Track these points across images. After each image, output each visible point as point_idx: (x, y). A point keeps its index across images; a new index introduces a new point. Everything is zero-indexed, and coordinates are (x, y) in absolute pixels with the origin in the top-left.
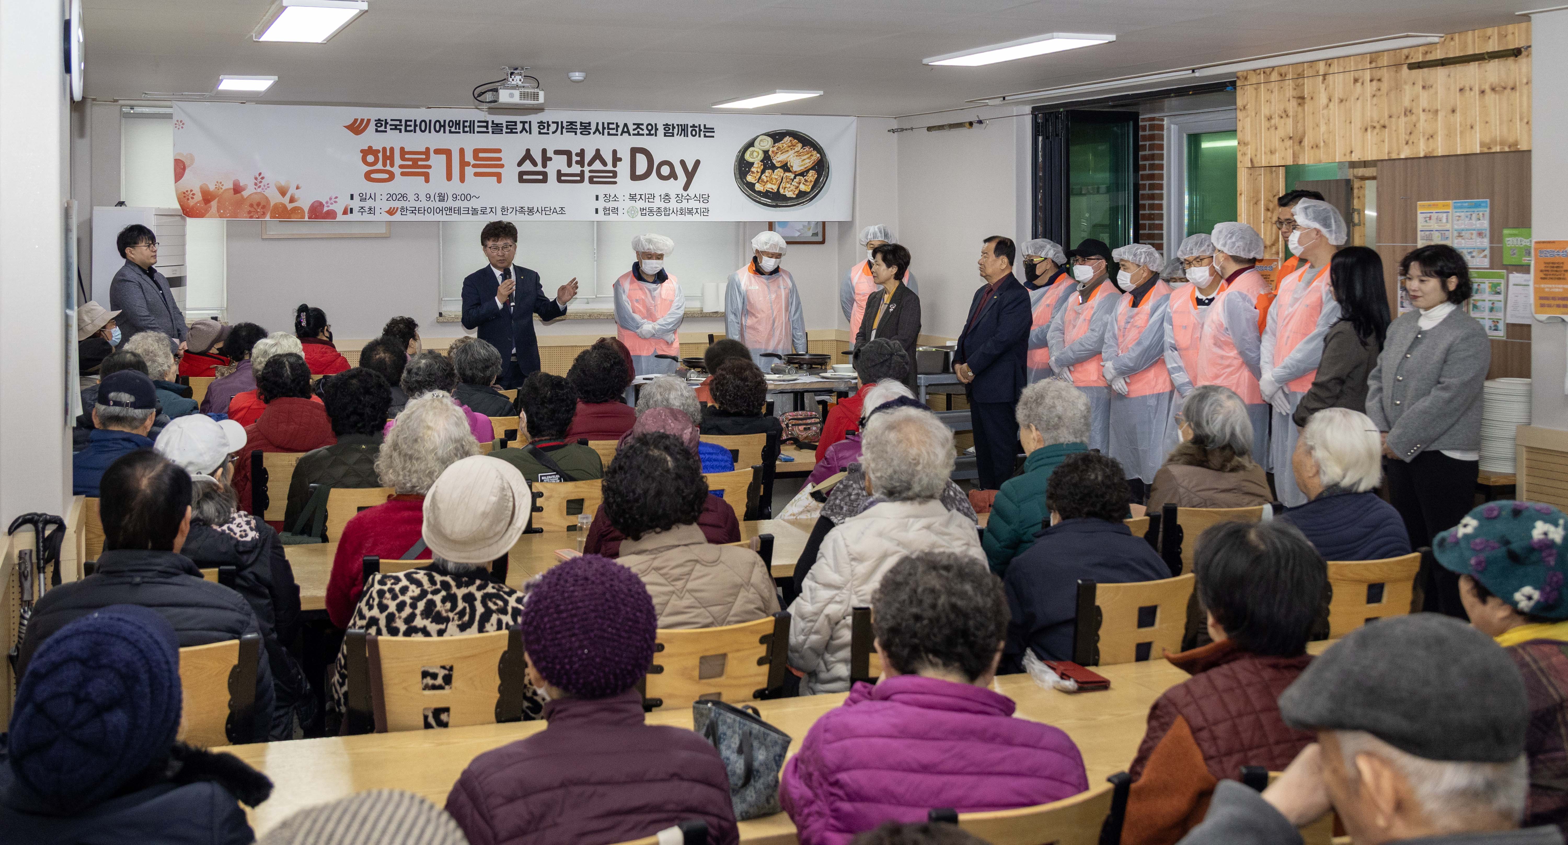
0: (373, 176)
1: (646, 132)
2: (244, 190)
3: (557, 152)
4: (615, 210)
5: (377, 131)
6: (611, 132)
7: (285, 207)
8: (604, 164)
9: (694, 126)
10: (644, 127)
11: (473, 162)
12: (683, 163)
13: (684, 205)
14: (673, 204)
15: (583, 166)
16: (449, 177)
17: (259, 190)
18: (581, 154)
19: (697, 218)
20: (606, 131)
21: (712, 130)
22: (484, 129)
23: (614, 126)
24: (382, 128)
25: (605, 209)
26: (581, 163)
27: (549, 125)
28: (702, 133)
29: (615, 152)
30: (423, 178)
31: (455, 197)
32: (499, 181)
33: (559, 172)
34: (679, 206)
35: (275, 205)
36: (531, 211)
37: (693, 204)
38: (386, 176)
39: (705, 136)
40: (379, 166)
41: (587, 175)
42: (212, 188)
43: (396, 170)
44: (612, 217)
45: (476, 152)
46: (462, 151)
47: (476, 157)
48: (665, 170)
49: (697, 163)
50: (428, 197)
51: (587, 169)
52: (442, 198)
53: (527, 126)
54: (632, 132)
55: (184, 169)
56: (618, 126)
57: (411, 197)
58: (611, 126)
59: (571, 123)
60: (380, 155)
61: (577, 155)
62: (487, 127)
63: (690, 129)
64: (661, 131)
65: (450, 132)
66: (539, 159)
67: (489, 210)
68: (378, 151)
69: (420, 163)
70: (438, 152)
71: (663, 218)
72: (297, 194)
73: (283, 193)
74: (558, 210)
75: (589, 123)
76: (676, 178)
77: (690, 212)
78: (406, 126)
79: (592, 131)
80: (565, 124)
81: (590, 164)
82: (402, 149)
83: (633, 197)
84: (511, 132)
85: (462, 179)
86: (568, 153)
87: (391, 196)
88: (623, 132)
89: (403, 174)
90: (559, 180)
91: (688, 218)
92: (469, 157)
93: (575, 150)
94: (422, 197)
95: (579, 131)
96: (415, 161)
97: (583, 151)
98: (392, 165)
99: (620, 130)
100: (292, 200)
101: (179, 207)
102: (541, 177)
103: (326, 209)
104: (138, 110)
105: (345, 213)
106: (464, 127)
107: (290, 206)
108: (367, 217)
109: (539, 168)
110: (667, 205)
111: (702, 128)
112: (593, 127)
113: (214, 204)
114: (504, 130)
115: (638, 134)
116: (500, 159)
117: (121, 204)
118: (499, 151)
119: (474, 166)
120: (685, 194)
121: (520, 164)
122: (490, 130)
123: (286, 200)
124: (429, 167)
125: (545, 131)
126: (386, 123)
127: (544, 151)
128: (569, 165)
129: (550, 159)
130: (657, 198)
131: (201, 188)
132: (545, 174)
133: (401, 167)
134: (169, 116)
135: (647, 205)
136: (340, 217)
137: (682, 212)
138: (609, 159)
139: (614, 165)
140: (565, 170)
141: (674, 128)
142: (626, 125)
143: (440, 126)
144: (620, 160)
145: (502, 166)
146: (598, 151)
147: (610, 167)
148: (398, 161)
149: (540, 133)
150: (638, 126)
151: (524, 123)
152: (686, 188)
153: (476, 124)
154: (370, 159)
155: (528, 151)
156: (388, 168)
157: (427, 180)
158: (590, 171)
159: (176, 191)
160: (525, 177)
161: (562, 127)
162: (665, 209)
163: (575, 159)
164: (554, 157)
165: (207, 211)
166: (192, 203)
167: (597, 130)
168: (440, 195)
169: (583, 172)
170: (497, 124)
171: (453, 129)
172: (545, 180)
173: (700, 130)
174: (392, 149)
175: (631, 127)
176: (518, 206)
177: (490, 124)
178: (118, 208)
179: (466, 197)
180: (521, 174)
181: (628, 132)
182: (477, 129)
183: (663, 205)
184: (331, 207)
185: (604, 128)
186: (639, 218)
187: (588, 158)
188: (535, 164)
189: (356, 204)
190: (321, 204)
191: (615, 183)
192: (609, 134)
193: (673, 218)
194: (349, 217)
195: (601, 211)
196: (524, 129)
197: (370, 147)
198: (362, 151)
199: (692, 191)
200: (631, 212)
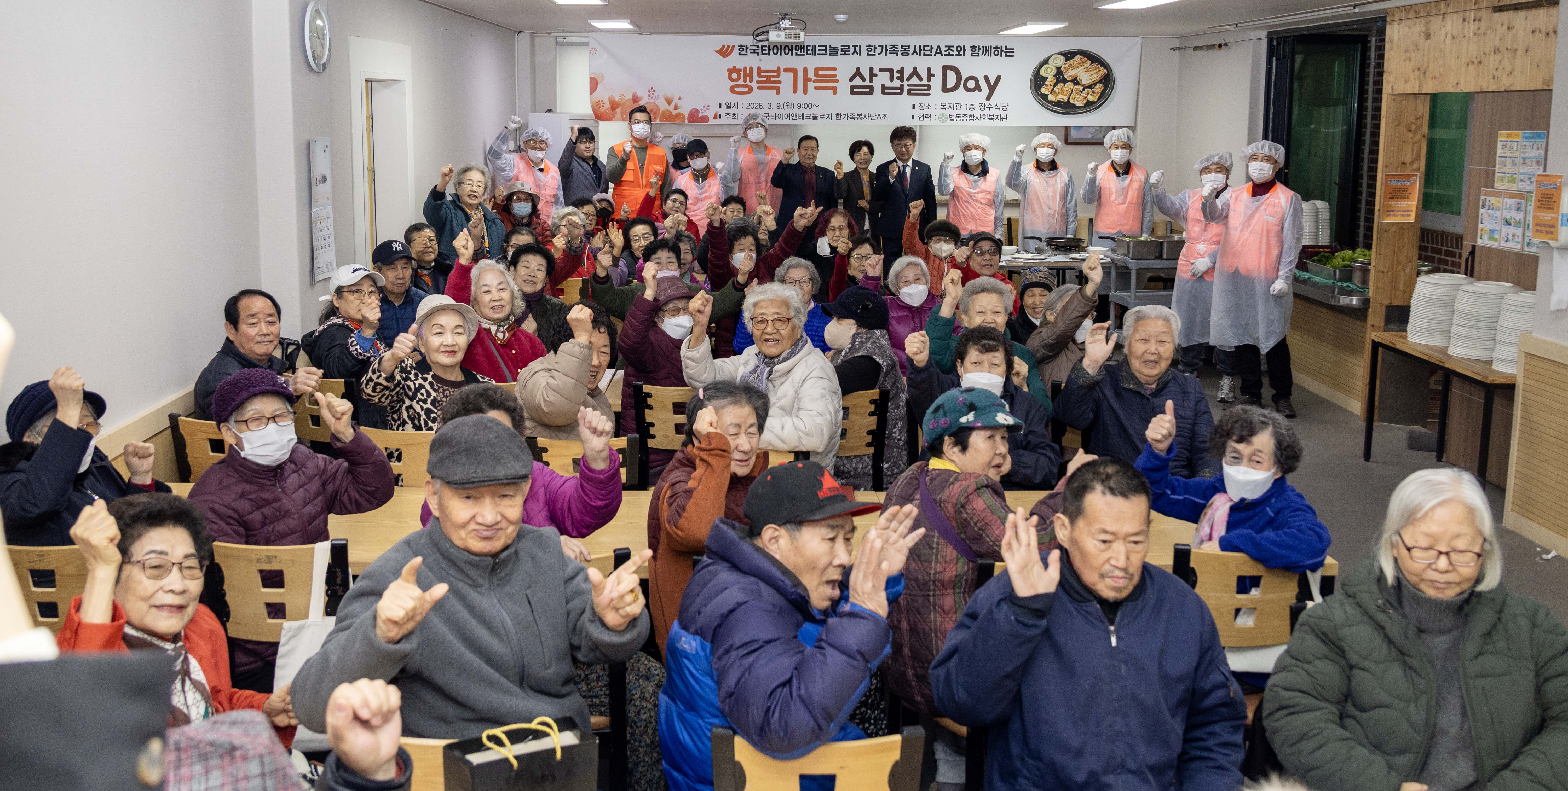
0: (737, 89)
1: (956, 52)
2: (640, 100)
3: (881, 70)
4: (929, 117)
5: (740, 54)
6: (927, 53)
7: (670, 113)
8: (920, 79)
9: (996, 47)
10: (954, 49)
11: (814, 78)
12: (986, 78)
13: (987, 112)
14: (977, 112)
15: (902, 81)
16: (795, 90)
17: (652, 100)
18: (901, 71)
19: (997, 123)
20: (922, 52)
21: (1012, 51)
22: (824, 52)
23: (929, 48)
24: (744, 52)
25: (920, 115)
26: (901, 78)
27: (875, 48)
28: (1004, 54)
29: (929, 69)
30: (774, 91)
31: (800, 106)
32: (835, 93)
33: (883, 86)
34: (982, 113)
35: (664, 111)
36: (859, 117)
37: (994, 112)
38: (746, 89)
39: (1006, 55)
40: (741, 82)
41: (906, 88)
42: (617, 99)
43: (754, 85)
44: (926, 122)
45: (817, 70)
46: (805, 70)
47: (816, 75)
48: (971, 84)
49: (999, 78)
50: (779, 106)
51: (905, 83)
52: (789, 106)
53: (858, 49)
54: (944, 53)
55: (597, 84)
56: (932, 48)
57: (766, 106)
58: (926, 48)
59: (894, 46)
60: (742, 73)
61: (898, 72)
62: (826, 50)
63: (993, 50)
64: (968, 52)
65: (797, 54)
66: (866, 75)
67: (826, 116)
68: (741, 70)
69: (773, 79)
70: (786, 70)
71: (968, 123)
72: (680, 103)
73: (669, 103)
74: (882, 116)
75: (909, 46)
76: (980, 90)
77: (991, 118)
78: (762, 50)
79: (910, 53)
80: (888, 47)
81: (908, 79)
82: (759, 68)
83: (943, 106)
84: (845, 54)
85: (805, 92)
86: (891, 71)
87: (750, 105)
88: (936, 53)
89: (759, 88)
90: (883, 93)
91: (990, 123)
92: (811, 74)
93: (896, 68)
94: (774, 106)
95: (900, 53)
96: (769, 77)
97: (903, 68)
98: (751, 81)
99: (934, 51)
100: (676, 108)
101: (592, 112)
102: (868, 90)
103: (701, 115)
104: (569, 40)
105: (715, 118)
106: (808, 50)
107: (674, 113)
108: (731, 121)
109: (867, 83)
110: (972, 113)
111: (1004, 48)
112: (912, 49)
113: (618, 111)
114: (840, 52)
115: (949, 54)
116: (835, 76)
117: (550, 111)
118: (835, 69)
119: (815, 81)
120: (987, 103)
121: (851, 79)
122: (828, 52)
123: (671, 108)
124: (780, 82)
125: (872, 53)
126: (747, 48)
127: (871, 69)
128: (892, 80)
129: (876, 75)
130: (964, 107)
131: (609, 98)
132: (871, 88)
133: (758, 82)
134: (586, 44)
135: (956, 112)
136: (712, 121)
137: (984, 118)
138: (924, 76)
139: (929, 80)
140: (888, 84)
141: (979, 49)
142: (939, 47)
143: (789, 50)
144: (933, 75)
145: (837, 81)
146: (915, 68)
147: (925, 82)
148: (755, 77)
149: (868, 54)
150: (949, 47)
151: (855, 46)
152: (988, 98)
153: (817, 48)
154: (734, 76)
155: (858, 69)
156: (748, 83)
157: (778, 93)
158: (909, 85)
159: (591, 101)
160: (855, 90)
161: (886, 50)
162: (970, 115)
163: (896, 75)
164: (879, 74)
165: (614, 116)
166: (602, 110)
167: (915, 51)
168: (788, 104)
169: (902, 86)
170: (834, 48)
171: (799, 52)
172: (871, 92)
173: (1002, 51)
174: (751, 69)
175: (943, 49)
176: (849, 112)
177: (828, 48)
178: (547, 114)
179: (808, 106)
180: (852, 87)
181: (941, 53)
182: (817, 52)
183: (968, 113)
184: (705, 113)
185: (920, 50)
186: (948, 123)
187: (907, 74)
188: (863, 79)
189: (723, 111)
190: (697, 111)
191: (929, 94)
192: (925, 55)
193: (977, 123)
194: (718, 121)
195: (916, 117)
196: (855, 51)
197: (734, 67)
198: (728, 70)
199: (993, 101)
200: (942, 118)
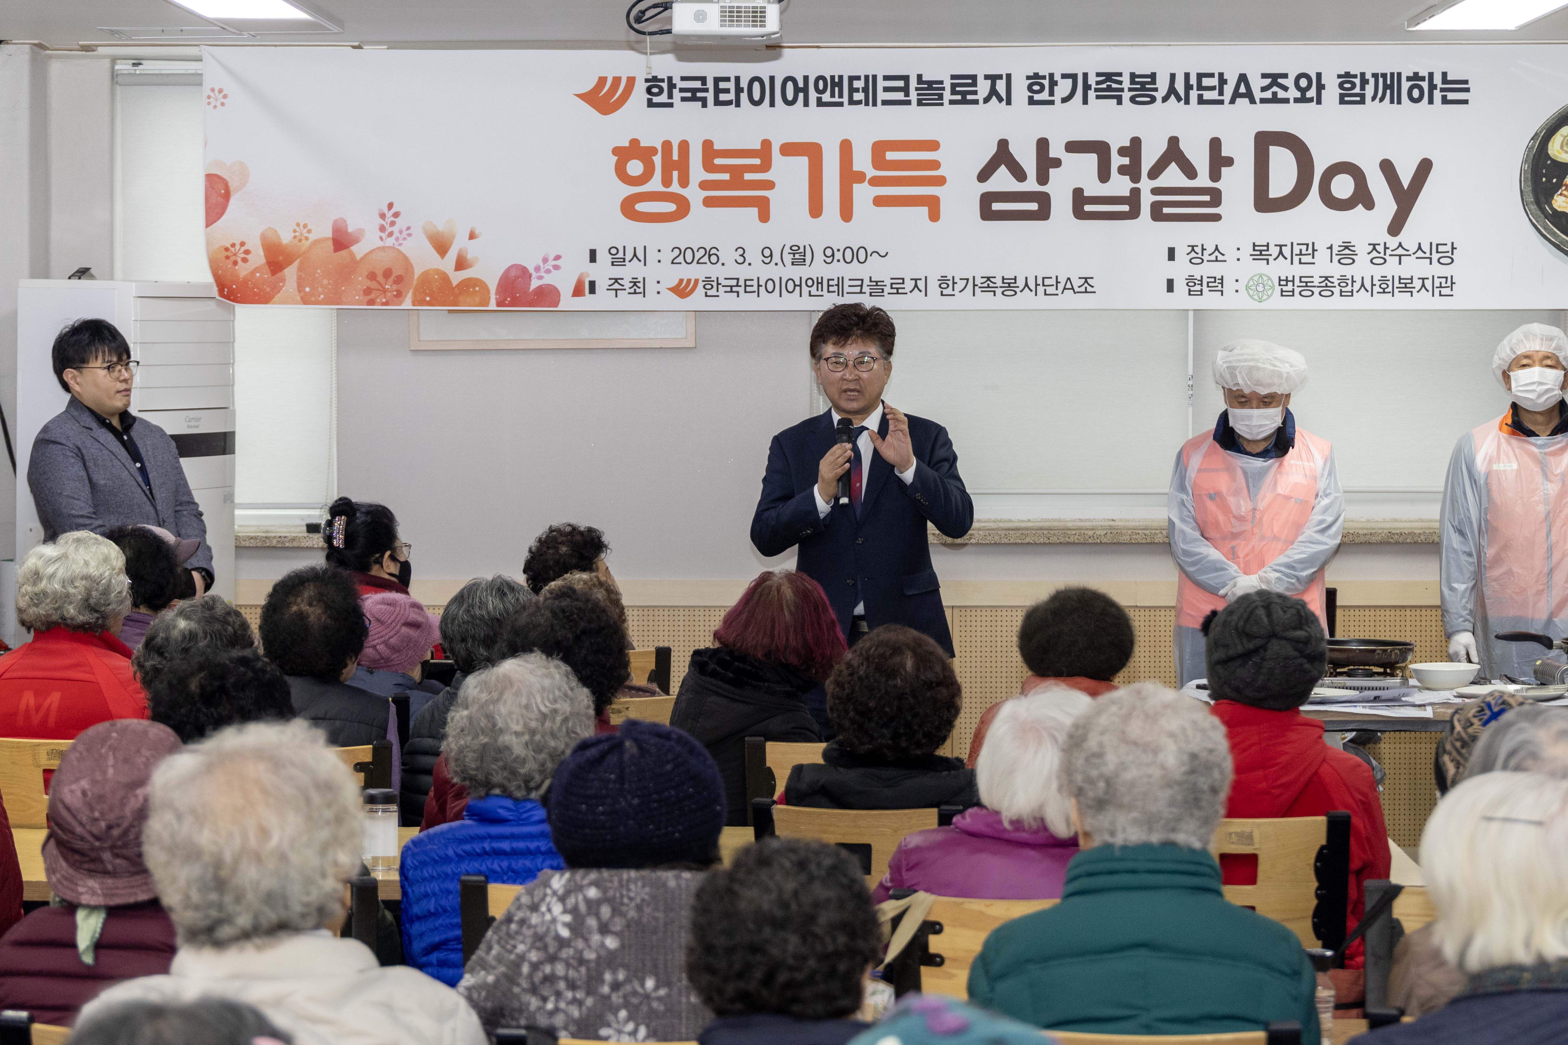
0: (641, 207)
1: (1293, 93)
2: (355, 240)
3: (1073, 147)
4: (1217, 284)
5: (650, 104)
6: (1208, 95)
7: (445, 278)
8: (1190, 171)
9: (1416, 77)
10: (1289, 82)
11: (871, 172)
12: (1387, 168)
13: (1392, 268)
14: (1362, 268)
15: (1136, 178)
16: (816, 209)
17: (390, 242)
18: (1134, 149)
19: (1423, 301)
20: (1194, 94)
21: (1462, 86)
22: (900, 96)
23: (1214, 82)
24: (663, 98)
25: (1190, 280)
26: (1132, 171)
27: (1053, 83)
28: (1437, 95)
29: (1215, 144)
30: (755, 210)
31: (830, 255)
32: (934, 216)
33: (1078, 193)
34: (1378, 272)
35: (426, 274)
36: (1010, 285)
37: (1414, 268)
38: (669, 207)
39: (1445, 101)
40: (655, 184)
41: (1147, 200)
42: (286, 237)
43: (694, 194)
44: (1209, 300)
45: (879, 149)
46: (846, 148)
47: (878, 161)
48: (1343, 187)
49: (1425, 167)
50: (768, 255)
51: (1146, 185)
52: (799, 256)
53: (1001, 86)
54: (1258, 95)
55: (227, 196)
56: (1223, 81)
57: (728, 255)
58: (1206, 82)
59: (1109, 77)
60: (657, 159)
61: (1122, 152)
62: (906, 90)
63: (1406, 85)
64: (1332, 92)
65: (820, 103)
66: (1029, 164)
67: (909, 285)
68: (654, 151)
69: (748, 176)
70: (789, 149)
71: (1336, 302)
72: (473, 250)
73: (442, 248)
74: (1077, 283)
75: (1153, 76)
76: (1369, 204)
77: (1406, 285)
78: (718, 91)
79: (1159, 95)
80: (1092, 80)
81: (1154, 173)
82: (708, 145)
83: (1260, 252)
84: (964, 102)
85: (847, 213)
86: (1101, 149)
87: (682, 252)
88: (1236, 95)
89: (709, 202)
90: (1079, 213)
91: (1401, 301)
92: (862, 162)
93: (1117, 140)
94: (754, 255)
95: (1126, 96)
96: (737, 172)
97: (1136, 142)
98: (684, 182)
99: (1229, 90)
100: (461, 264)
101: (209, 278)
102: (1033, 206)
103: (535, 284)
104: (148, 67)
105: (578, 292)
106: (852, 90)
107: (456, 278)
108: (626, 301)
109: (1031, 185)
110: (1348, 271)
111: (1437, 80)
112: (1163, 85)
113: (291, 273)
114: (947, 95)
115: (1275, 99)
116: (936, 165)
117: (82, 273)
118: (933, 145)
119: (875, 182)
120: (1393, 242)
121: (984, 175)
122: (913, 96)
123: (447, 264)
124: (769, 185)
125: (1044, 95)
126: (672, 86)
127: (1043, 145)
128: (1104, 175)
129: (1057, 163)
130: (1322, 255)
131: (263, 238)
132: (1044, 200)
133: (704, 185)
134: (195, 81)
135: (1297, 270)
136: (567, 302)
137: (1385, 286)
138: (1201, 161)
139: (1215, 176)
140: (1093, 188)
141: (1364, 82)
142: (1243, 78)
143: (797, 90)
144: (1229, 162)
145: (940, 181)
146: (1174, 142)
147: (1203, 180)
148: (697, 172)
149: (1032, 102)
150: (1275, 79)
151: (993, 78)
152: (1395, 228)
153: (881, 84)
154: (635, 168)
155: (1003, 144)
156: (675, 188)
157: (764, 217)
158: (1155, 191)
159: (208, 244)
160: (996, 206)
161: (1087, 87)
162: (1343, 279)
163: (1117, 161)
164: (1068, 159)
165: (276, 289)
166: (243, 270)
167: (1172, 90)
168: (795, 250)
169: (1136, 193)
170: (930, 83)
171: (826, 97)
172: (1043, 213)
173: (1432, 87)
174: (684, 146)
175: (1257, 84)
176: (979, 273)
177: (913, 83)
178: (75, 282)
179: (855, 255)
180: (987, 199)
181: (1249, 95)
182: (882, 96)
183: (1336, 271)
184: (548, 280)
185: (1188, 87)
186: (1277, 302)
187: (1149, 159)
188: (1019, 174)
189: (602, 272)
190: (524, 273)
191: (1217, 218)
192: (1201, 101)
193: (1361, 300)
194: (587, 302)
195: (1180, 286)
196: (993, 92)
197: (635, 142)
198: (616, 151)
199: (1410, 235)
200: (1256, 286)
